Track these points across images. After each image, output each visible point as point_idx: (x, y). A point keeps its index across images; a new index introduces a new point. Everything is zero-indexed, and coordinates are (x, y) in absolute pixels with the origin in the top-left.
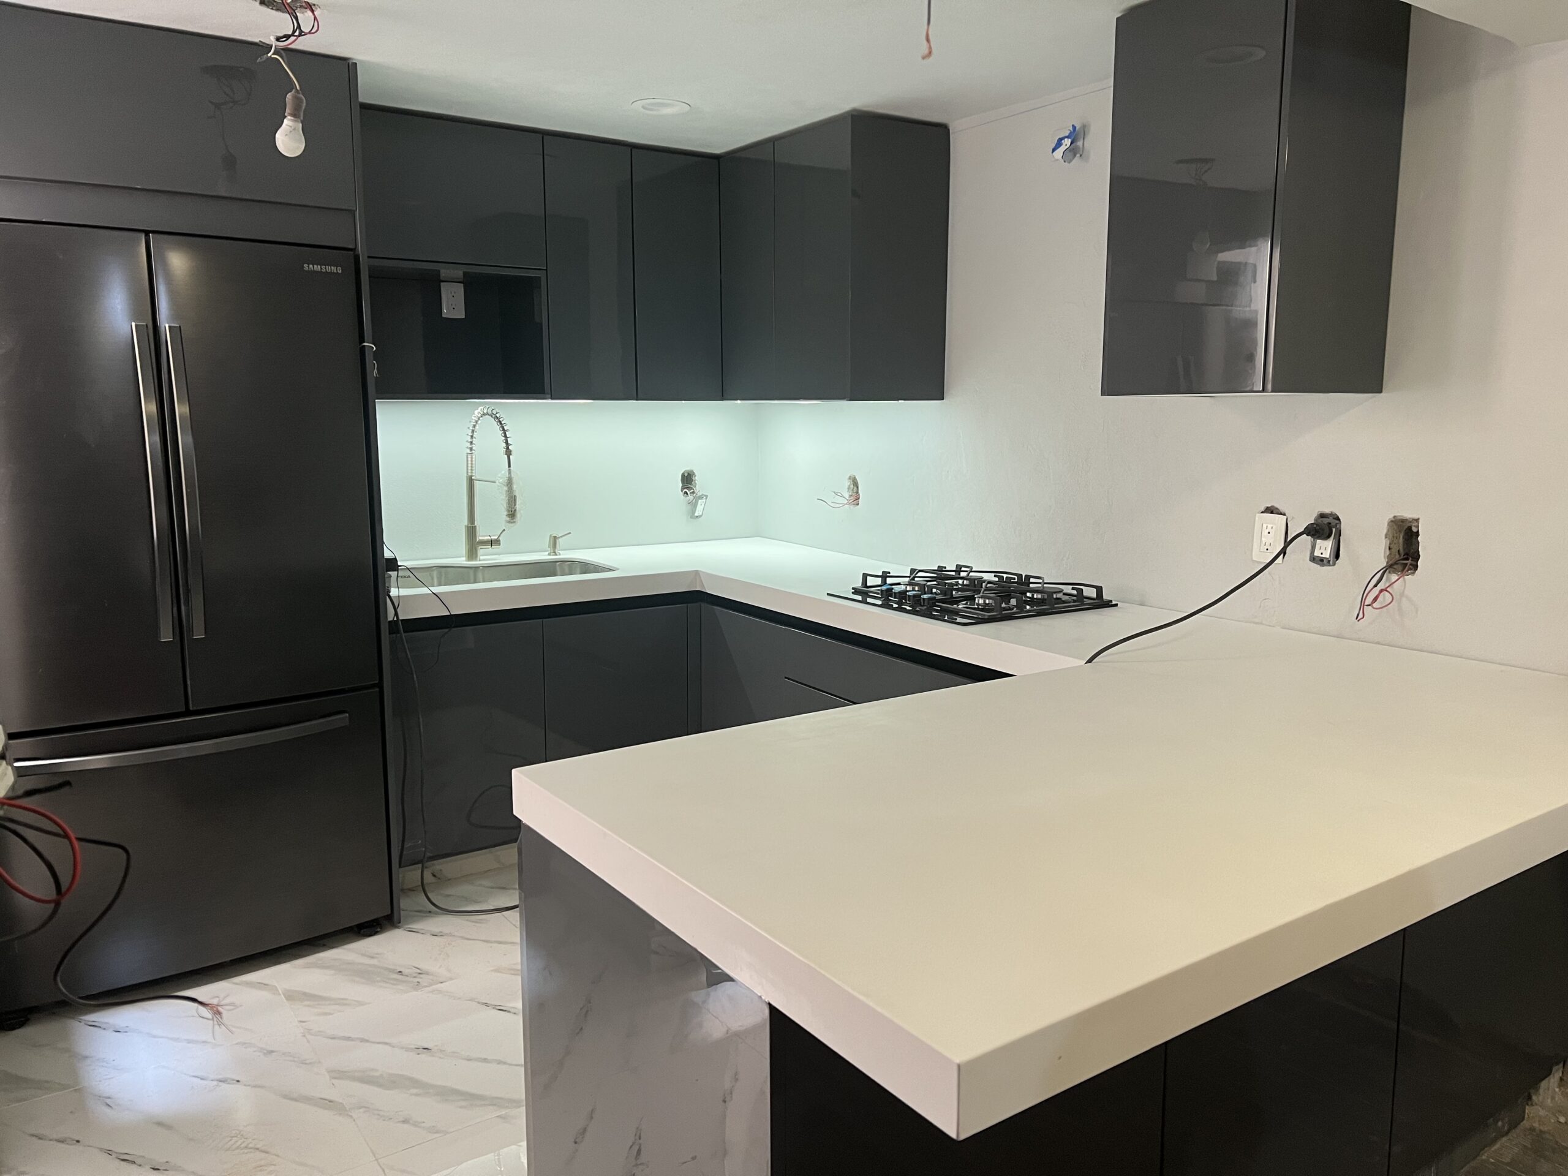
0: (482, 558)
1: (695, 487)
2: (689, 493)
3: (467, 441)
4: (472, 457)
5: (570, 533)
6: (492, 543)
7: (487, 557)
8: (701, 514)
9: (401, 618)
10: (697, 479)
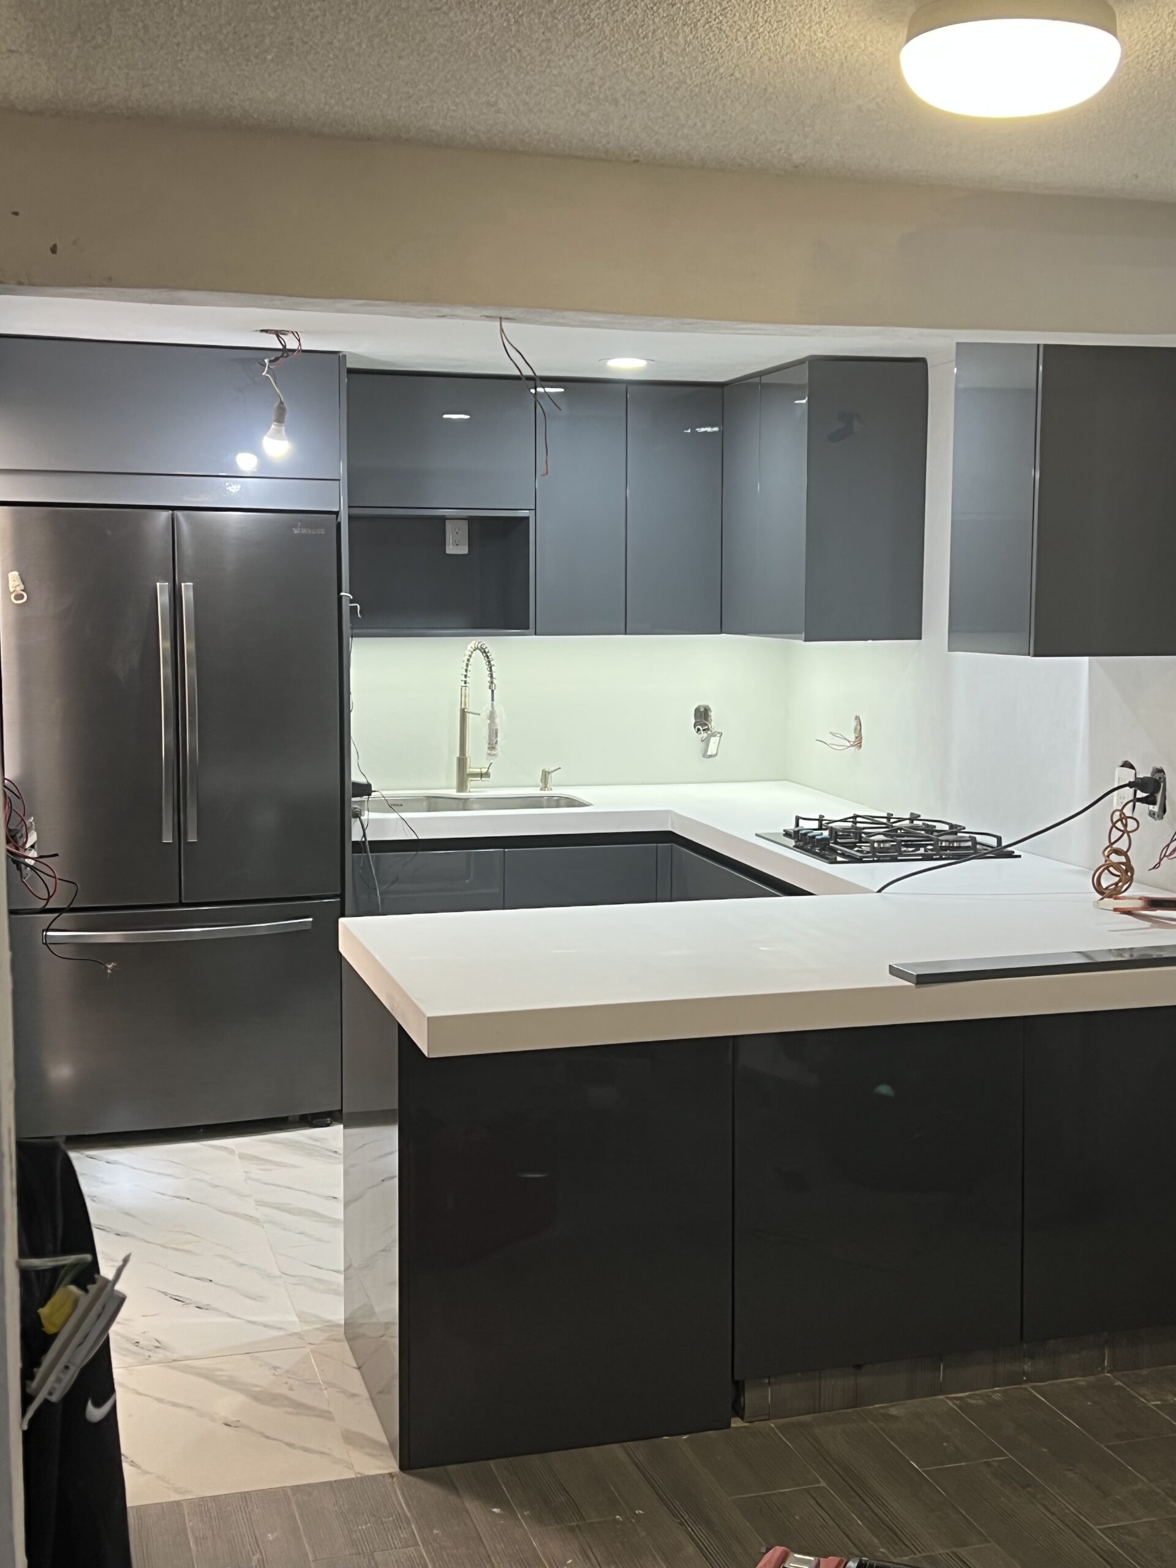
0: (471, 790)
1: (710, 724)
2: (701, 729)
3: (462, 675)
4: (465, 690)
5: (560, 768)
6: (481, 775)
7: (476, 790)
8: (714, 753)
9: (369, 839)
10: (713, 715)
